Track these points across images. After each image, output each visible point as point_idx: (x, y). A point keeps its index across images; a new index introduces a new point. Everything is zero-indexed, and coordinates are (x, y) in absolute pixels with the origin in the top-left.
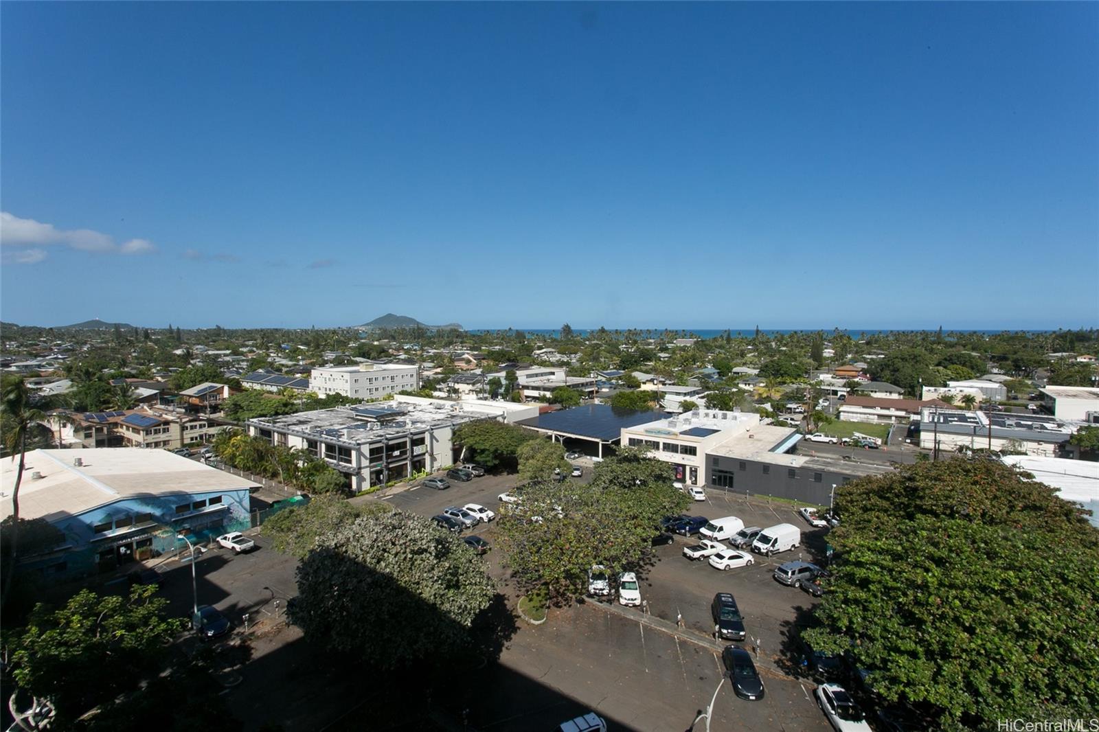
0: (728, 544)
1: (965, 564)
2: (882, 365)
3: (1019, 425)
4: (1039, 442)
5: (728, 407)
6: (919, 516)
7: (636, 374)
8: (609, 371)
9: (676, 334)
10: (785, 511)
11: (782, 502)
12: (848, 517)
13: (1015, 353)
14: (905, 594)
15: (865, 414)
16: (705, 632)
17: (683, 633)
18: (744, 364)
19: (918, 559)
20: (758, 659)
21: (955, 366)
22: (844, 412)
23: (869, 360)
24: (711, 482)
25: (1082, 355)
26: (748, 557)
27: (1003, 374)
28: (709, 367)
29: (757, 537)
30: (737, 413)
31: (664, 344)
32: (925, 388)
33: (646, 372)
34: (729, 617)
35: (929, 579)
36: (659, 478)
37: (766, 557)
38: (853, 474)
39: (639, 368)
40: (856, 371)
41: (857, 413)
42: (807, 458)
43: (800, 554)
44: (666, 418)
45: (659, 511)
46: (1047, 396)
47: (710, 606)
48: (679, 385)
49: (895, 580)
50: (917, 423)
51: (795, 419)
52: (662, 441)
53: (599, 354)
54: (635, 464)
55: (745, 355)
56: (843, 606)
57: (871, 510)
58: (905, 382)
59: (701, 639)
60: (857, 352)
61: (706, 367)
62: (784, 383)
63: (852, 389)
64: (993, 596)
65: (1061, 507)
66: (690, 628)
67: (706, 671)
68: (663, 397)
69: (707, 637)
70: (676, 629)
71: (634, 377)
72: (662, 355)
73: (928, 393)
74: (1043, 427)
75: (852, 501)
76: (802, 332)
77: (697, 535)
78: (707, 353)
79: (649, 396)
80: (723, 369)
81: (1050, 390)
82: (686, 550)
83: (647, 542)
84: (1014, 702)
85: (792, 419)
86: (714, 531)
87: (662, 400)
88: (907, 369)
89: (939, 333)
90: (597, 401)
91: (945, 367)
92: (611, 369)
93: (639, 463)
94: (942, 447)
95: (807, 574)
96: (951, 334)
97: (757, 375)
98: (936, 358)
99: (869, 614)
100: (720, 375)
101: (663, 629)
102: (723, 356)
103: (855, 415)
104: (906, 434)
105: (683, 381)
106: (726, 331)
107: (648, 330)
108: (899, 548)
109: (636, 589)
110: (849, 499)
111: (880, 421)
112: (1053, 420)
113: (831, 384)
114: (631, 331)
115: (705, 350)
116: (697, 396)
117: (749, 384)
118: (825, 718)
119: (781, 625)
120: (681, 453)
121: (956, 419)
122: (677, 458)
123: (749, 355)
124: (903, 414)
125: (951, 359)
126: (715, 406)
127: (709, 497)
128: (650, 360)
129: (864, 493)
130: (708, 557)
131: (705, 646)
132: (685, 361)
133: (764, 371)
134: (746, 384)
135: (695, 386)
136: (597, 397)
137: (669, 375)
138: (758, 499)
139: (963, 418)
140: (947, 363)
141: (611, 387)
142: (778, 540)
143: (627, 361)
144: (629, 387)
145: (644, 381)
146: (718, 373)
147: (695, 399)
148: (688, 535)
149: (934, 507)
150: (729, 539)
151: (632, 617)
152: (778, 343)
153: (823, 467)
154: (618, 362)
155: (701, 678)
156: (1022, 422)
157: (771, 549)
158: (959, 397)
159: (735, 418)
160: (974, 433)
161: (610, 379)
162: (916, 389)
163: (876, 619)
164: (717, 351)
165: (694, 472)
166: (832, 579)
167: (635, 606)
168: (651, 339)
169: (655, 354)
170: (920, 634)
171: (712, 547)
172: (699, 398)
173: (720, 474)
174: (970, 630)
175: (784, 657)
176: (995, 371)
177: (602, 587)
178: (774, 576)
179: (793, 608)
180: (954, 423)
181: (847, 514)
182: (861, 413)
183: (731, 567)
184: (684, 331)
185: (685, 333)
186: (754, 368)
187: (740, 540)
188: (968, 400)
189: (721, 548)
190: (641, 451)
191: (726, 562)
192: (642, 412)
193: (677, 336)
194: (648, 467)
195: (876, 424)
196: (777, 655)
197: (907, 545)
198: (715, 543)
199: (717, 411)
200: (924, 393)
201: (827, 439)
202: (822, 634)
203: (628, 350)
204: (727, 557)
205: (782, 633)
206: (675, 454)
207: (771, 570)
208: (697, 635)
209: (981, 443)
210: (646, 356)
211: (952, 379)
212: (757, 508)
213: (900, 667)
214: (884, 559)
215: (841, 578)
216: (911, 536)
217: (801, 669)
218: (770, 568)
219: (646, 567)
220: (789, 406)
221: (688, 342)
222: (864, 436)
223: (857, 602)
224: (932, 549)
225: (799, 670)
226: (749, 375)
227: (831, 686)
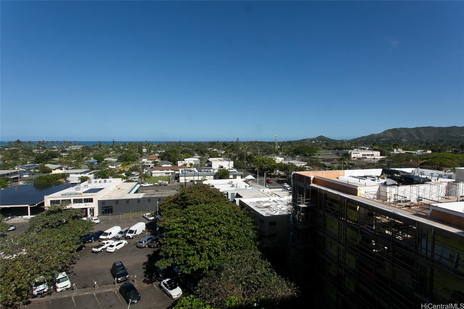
0: (114, 239)
1: (204, 218)
2: (164, 154)
3: (205, 171)
4: (209, 176)
5: (106, 177)
6: (188, 206)
7: (48, 165)
8: (28, 165)
9: (70, 143)
10: (138, 217)
11: (135, 214)
12: (164, 213)
13: (200, 149)
14: (189, 235)
15: (161, 173)
16: (109, 284)
17: (98, 289)
18: (110, 157)
19: (192, 221)
20: (135, 284)
21: (186, 153)
22: (154, 173)
23: (159, 153)
24: (101, 213)
25: (215, 149)
26: (125, 242)
27: (198, 155)
28: (92, 159)
29: (128, 232)
30: (111, 179)
31: (63, 148)
32: (179, 162)
33: (55, 164)
34: (121, 272)
35: (196, 227)
36: (74, 218)
37: (132, 239)
38: (162, 196)
39: (49, 162)
40: (156, 157)
41: (158, 173)
42: (144, 194)
43: (147, 233)
44: (73, 186)
45: (77, 234)
46: (210, 161)
47: (110, 271)
48: (77, 169)
49: (185, 231)
50: (178, 174)
51: (136, 178)
52: (72, 199)
53: (18, 156)
54: (60, 214)
55: (109, 152)
56: (170, 247)
57: (172, 208)
58: (172, 160)
59: (108, 288)
60: (155, 150)
61: (91, 159)
62: (129, 164)
63: (155, 164)
64: (212, 226)
65: (221, 194)
66: (101, 286)
67: (113, 302)
68: (68, 176)
69: (111, 286)
70: (94, 290)
71: (47, 167)
72: (63, 154)
73: (180, 163)
74: (210, 171)
75: (165, 207)
76: (133, 142)
77: (98, 240)
78: (89, 152)
79: (59, 176)
80: (99, 159)
81: (210, 159)
82: (94, 249)
83: (74, 252)
84: (220, 257)
85: (134, 179)
86: (107, 236)
87: (68, 178)
88: (172, 155)
89: (180, 142)
90: (21, 183)
91: (183, 154)
92: (29, 164)
93: (62, 212)
94: (187, 181)
95: (150, 240)
96: (183, 142)
97: (117, 161)
98: (180, 151)
99: (179, 246)
100: (98, 163)
101: (87, 293)
102: (98, 153)
103: (158, 174)
104: (175, 179)
105: (79, 167)
106: (98, 142)
107: (52, 141)
108: (185, 219)
109: (68, 280)
110: (164, 206)
111: (166, 175)
112: (212, 168)
113: (147, 163)
114: (40, 142)
115: (88, 151)
116: (88, 173)
117: (114, 166)
118: (164, 293)
119: (143, 265)
120: (84, 202)
121: (189, 171)
122: (82, 205)
123: (111, 152)
124: (173, 171)
125: (184, 151)
126: (99, 177)
127: (102, 220)
128: (56, 157)
129: (169, 203)
130: (106, 248)
131: (110, 290)
132: (78, 157)
133: (120, 159)
134: (112, 166)
135: (85, 169)
136: (20, 181)
137: (70, 164)
138: (125, 215)
139: (191, 171)
140: (183, 153)
141: (30, 174)
142: (137, 230)
143: (41, 159)
144: (43, 173)
145: (54, 169)
146: (97, 161)
147: (87, 175)
148: (93, 241)
149: (191, 202)
150: (114, 237)
151: (66, 296)
152: (124, 147)
153: (151, 196)
154: (34, 159)
155: (111, 306)
156: (205, 170)
157: (134, 235)
158: (188, 164)
159: (110, 181)
160: (194, 176)
161: (29, 170)
162: (176, 162)
163: (181, 247)
164: (95, 151)
165: (92, 210)
166: (164, 238)
167: (67, 289)
168: (54, 146)
169: (59, 154)
170: (195, 247)
171: (107, 243)
172: (89, 174)
173: (106, 208)
174: (208, 239)
175: (146, 278)
176: (196, 154)
177: (43, 288)
178: (137, 246)
179: (147, 256)
180: (189, 173)
181: (163, 212)
182: (160, 173)
183: (117, 249)
184: (75, 142)
185: (76, 143)
186: (114, 158)
187: (120, 236)
188: (191, 164)
189: (111, 242)
190: (63, 206)
191: (115, 248)
192: (56, 185)
193: (71, 145)
194: (68, 213)
195: (165, 177)
196: (143, 278)
197: (188, 217)
198: (108, 241)
199: (100, 179)
200: (179, 164)
201: (149, 185)
202: (162, 261)
203: (40, 153)
204: (115, 245)
205: (144, 268)
206: (81, 204)
207: (135, 244)
208: (106, 287)
209: (196, 178)
210: (53, 155)
211: (185, 158)
212: (125, 220)
213: (190, 261)
214: (181, 225)
215: (168, 237)
216: (188, 214)
217: (153, 279)
218: (135, 243)
219: (71, 266)
220: (133, 173)
221: (79, 147)
222: (162, 181)
223: (174, 244)
224: (195, 216)
225: (153, 280)
226: (113, 162)
227: (166, 280)
